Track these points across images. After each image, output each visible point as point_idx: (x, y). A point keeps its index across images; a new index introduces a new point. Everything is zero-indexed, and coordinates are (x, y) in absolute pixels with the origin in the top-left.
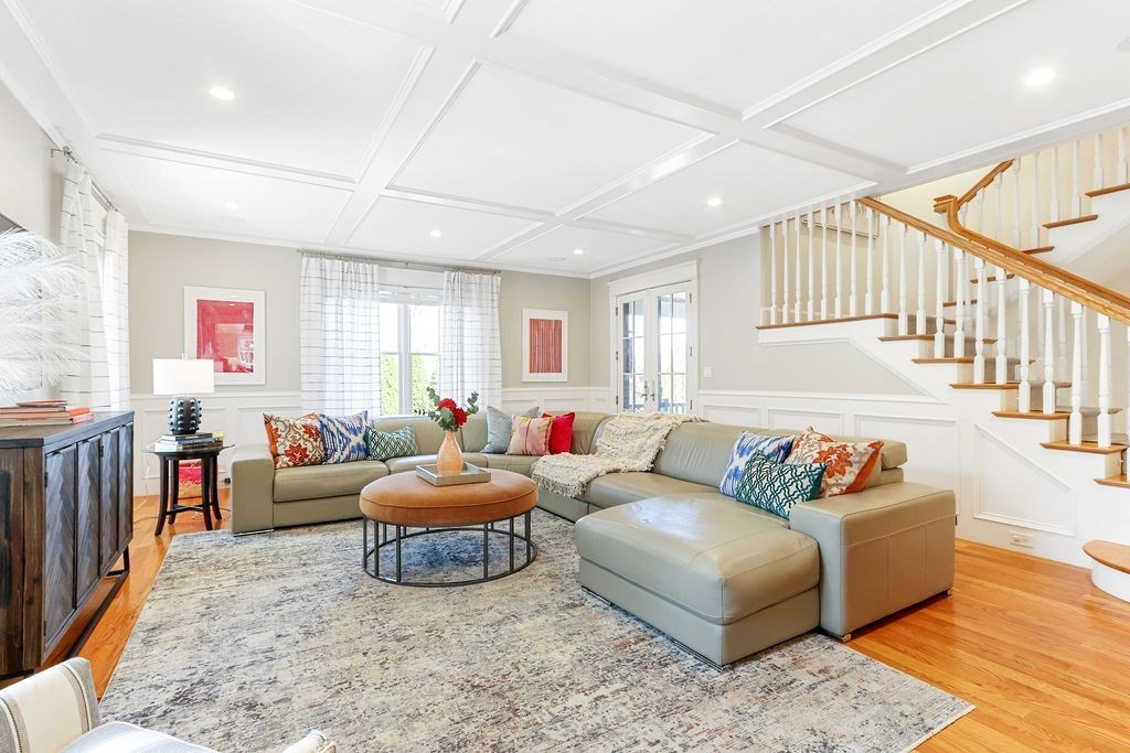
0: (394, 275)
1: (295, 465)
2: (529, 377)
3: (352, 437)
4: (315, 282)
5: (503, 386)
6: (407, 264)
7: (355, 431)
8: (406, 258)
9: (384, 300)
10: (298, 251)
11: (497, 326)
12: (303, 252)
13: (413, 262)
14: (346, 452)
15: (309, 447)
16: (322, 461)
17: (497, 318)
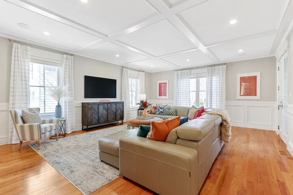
0: (193, 71)
1: (150, 114)
2: (239, 97)
3: (160, 109)
4: (176, 76)
5: (226, 100)
6: (197, 68)
7: (161, 108)
8: (197, 66)
9: (192, 78)
10: (173, 70)
11: (224, 81)
12: (174, 71)
13: (199, 67)
14: (159, 112)
15: (153, 110)
16: (154, 114)
17: (224, 79)
